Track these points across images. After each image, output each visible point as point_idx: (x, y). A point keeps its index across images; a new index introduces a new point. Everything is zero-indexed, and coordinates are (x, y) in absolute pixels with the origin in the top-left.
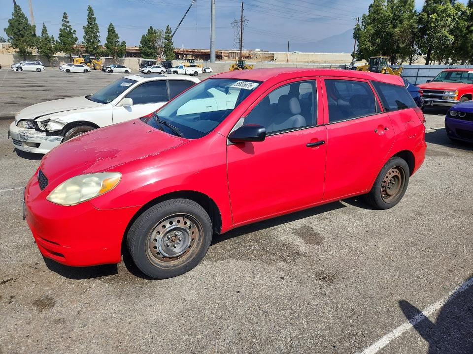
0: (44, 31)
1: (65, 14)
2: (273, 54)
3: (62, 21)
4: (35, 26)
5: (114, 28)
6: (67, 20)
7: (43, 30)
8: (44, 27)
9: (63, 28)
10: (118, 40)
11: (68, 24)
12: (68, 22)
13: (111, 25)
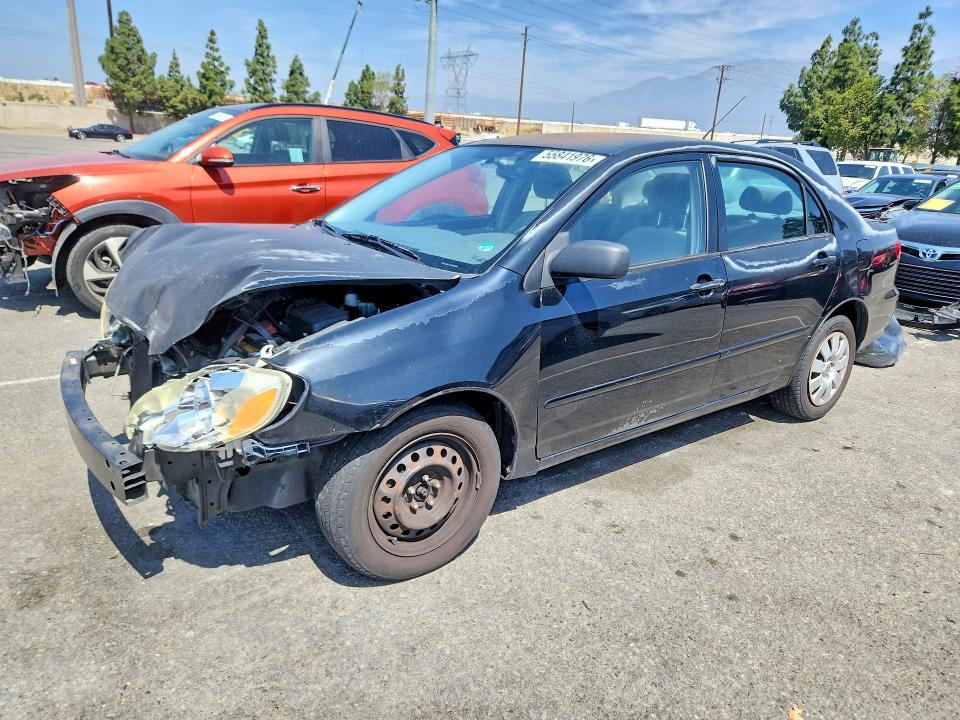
0: (174, 66)
1: (213, 33)
2: (542, 125)
3: (207, 46)
4: (154, 56)
5: (301, 65)
6: (216, 46)
7: (172, 63)
8: (174, 58)
9: (205, 60)
10: (307, 89)
11: (216, 55)
12: (217, 50)
13: (296, 60)
